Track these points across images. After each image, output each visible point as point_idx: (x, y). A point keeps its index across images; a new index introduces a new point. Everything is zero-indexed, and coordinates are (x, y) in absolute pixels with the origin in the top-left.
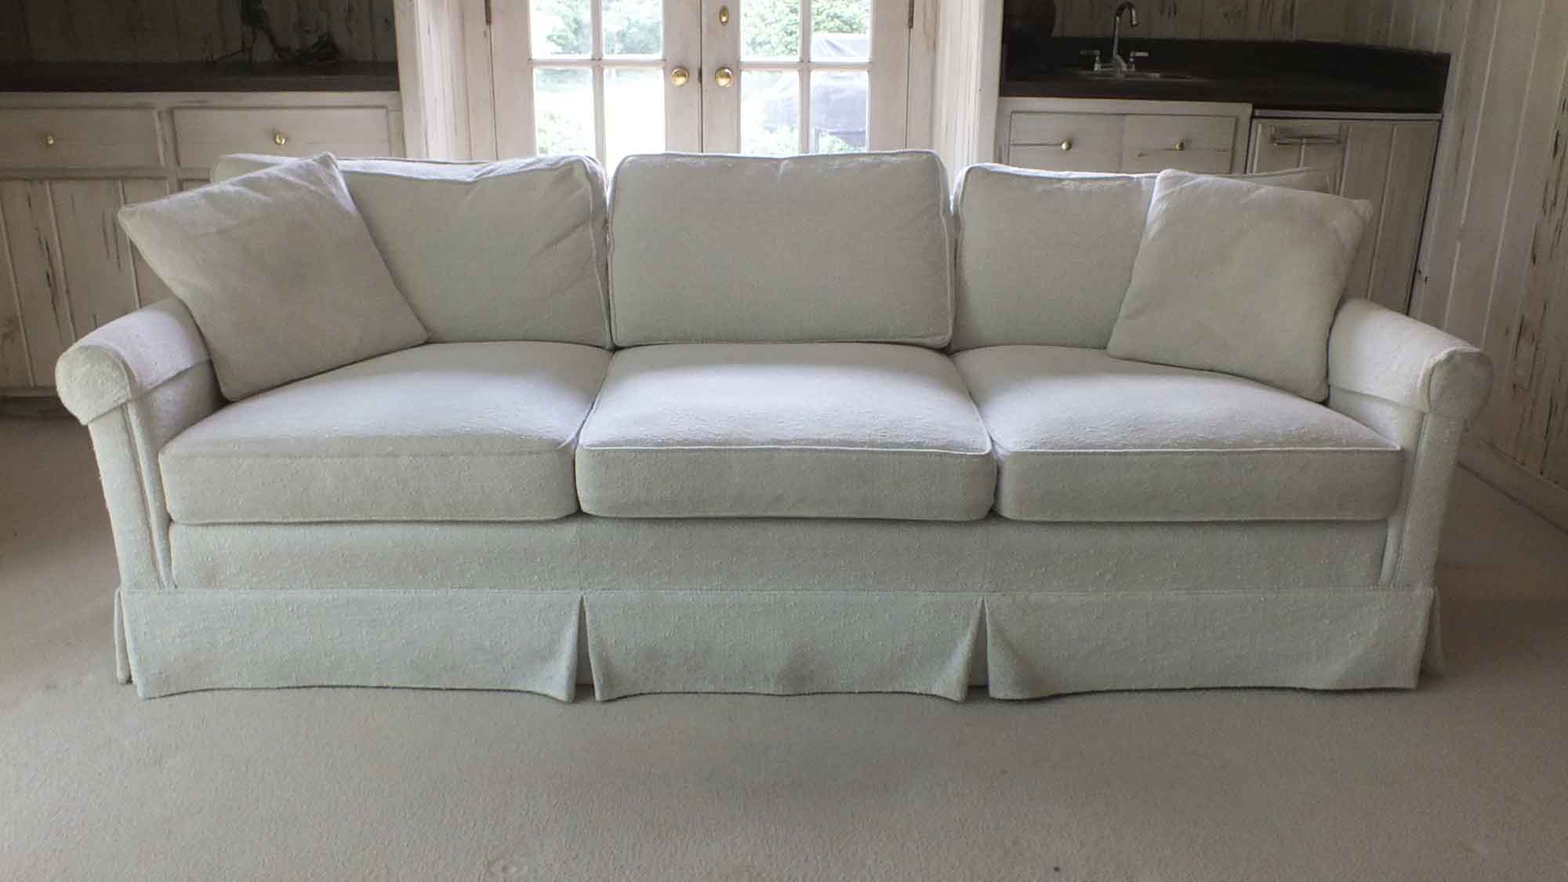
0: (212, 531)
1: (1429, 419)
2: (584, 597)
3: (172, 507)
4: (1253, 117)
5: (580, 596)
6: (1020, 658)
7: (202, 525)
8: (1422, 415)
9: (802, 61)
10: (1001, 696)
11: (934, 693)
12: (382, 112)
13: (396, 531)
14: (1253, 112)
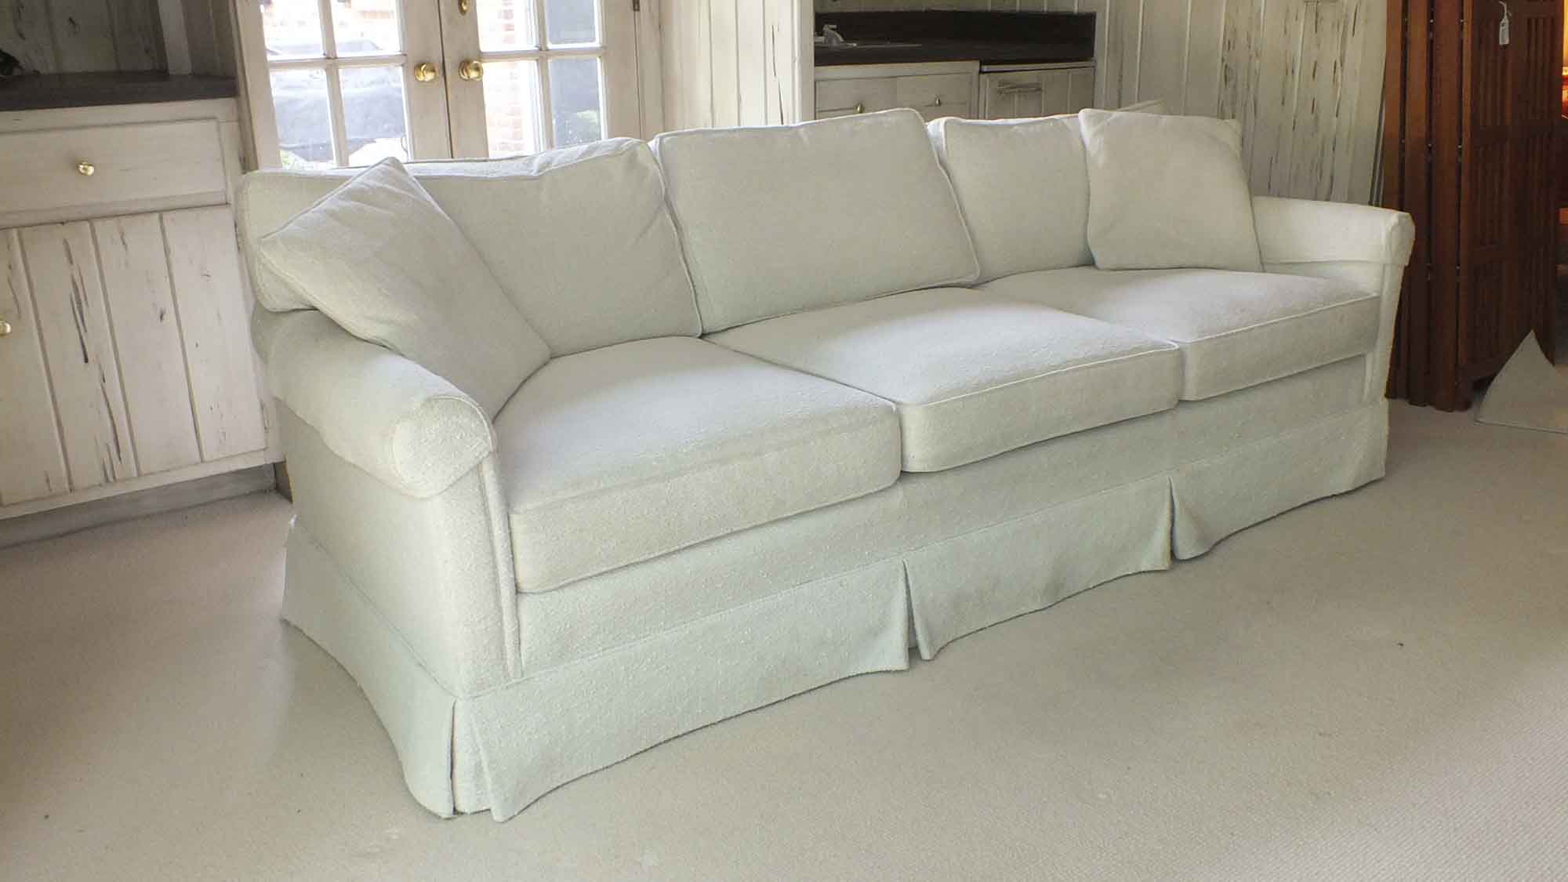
0: (569, 592)
1: (1388, 269)
2: (905, 560)
3: (525, 573)
4: (981, 72)
5: (900, 562)
6: (1197, 520)
7: (555, 589)
8: (1384, 266)
9: (541, 50)
10: (1187, 556)
11: (1143, 569)
12: (213, 124)
13: (754, 539)
14: (980, 68)
